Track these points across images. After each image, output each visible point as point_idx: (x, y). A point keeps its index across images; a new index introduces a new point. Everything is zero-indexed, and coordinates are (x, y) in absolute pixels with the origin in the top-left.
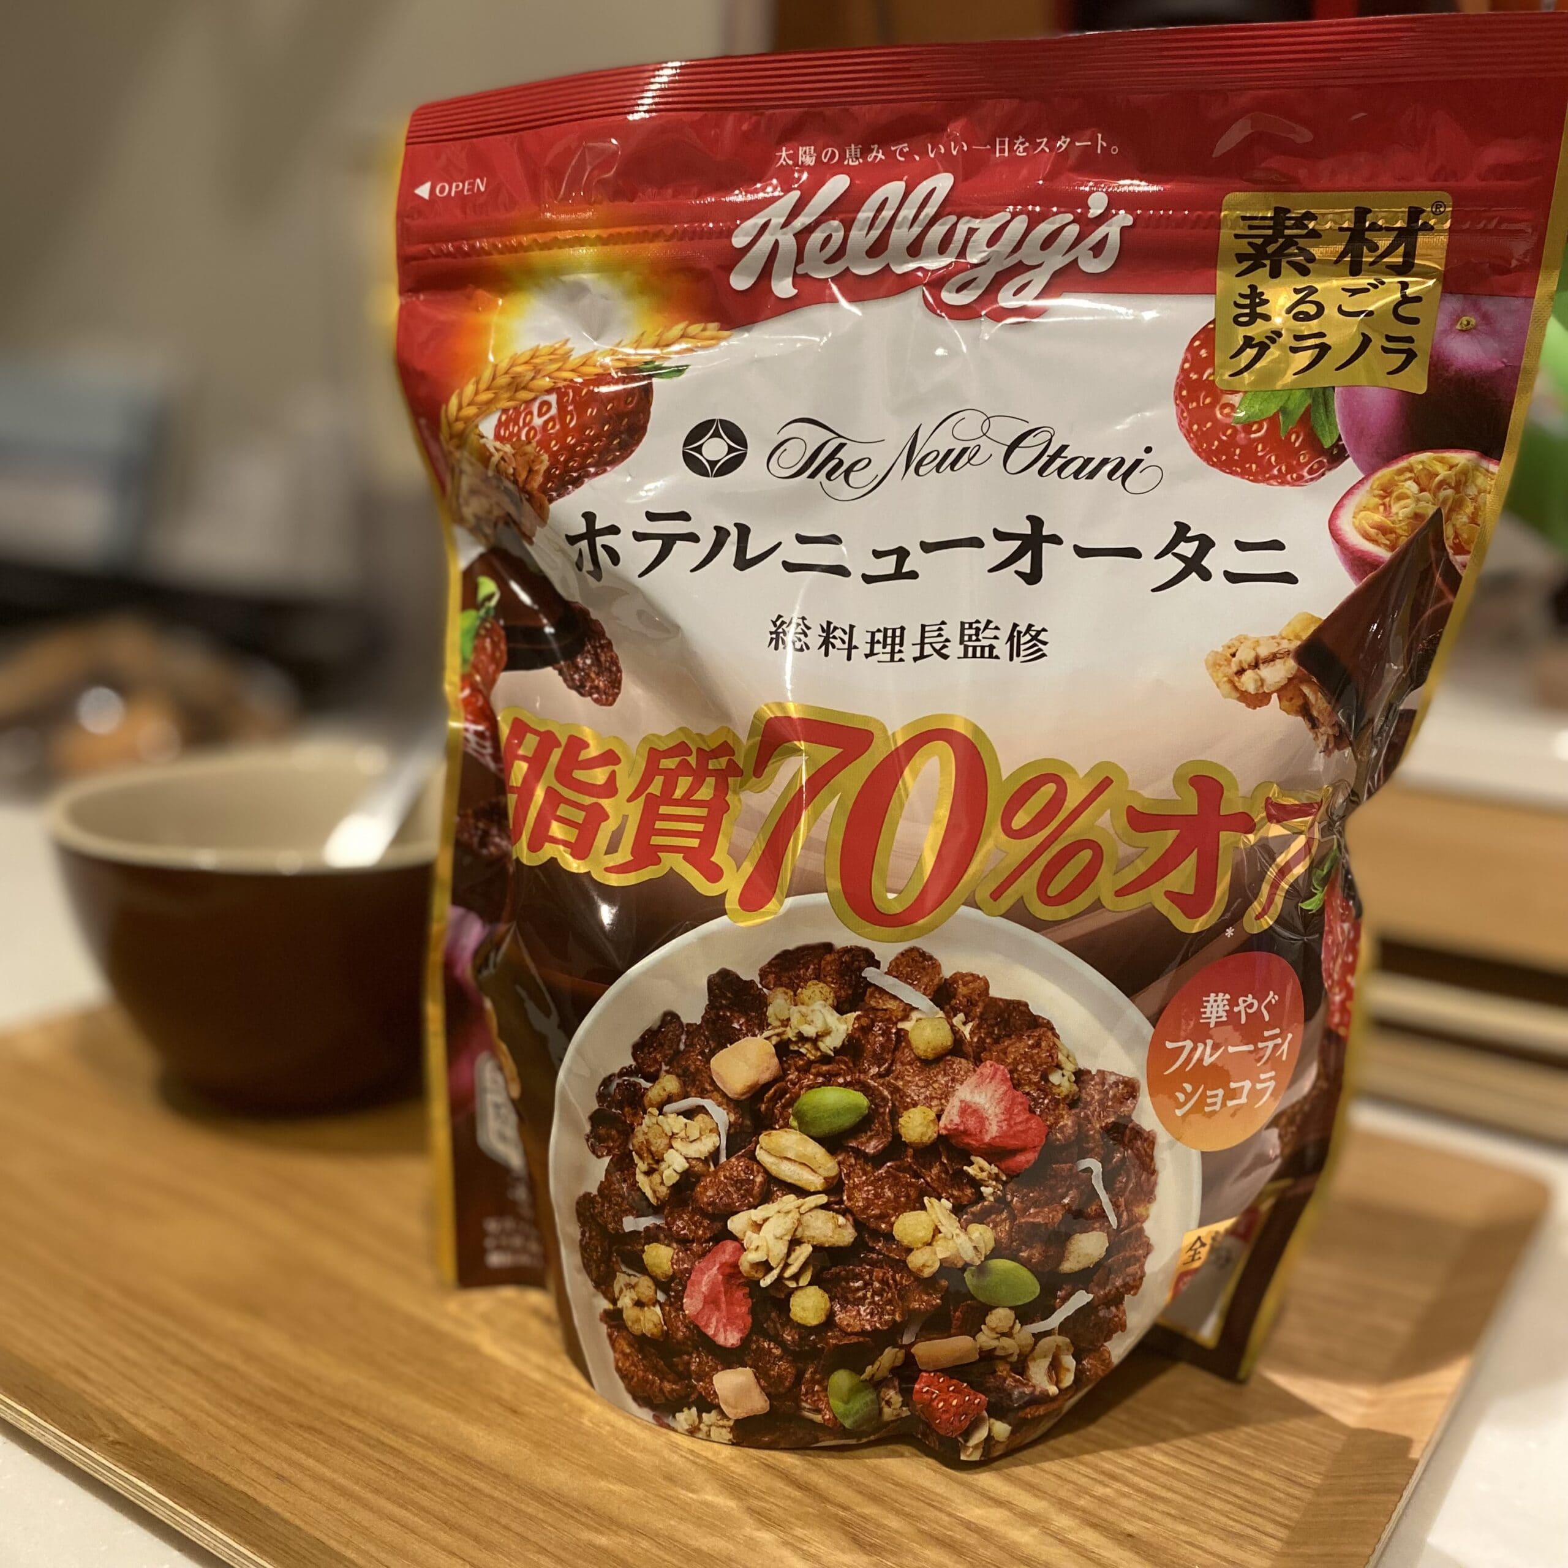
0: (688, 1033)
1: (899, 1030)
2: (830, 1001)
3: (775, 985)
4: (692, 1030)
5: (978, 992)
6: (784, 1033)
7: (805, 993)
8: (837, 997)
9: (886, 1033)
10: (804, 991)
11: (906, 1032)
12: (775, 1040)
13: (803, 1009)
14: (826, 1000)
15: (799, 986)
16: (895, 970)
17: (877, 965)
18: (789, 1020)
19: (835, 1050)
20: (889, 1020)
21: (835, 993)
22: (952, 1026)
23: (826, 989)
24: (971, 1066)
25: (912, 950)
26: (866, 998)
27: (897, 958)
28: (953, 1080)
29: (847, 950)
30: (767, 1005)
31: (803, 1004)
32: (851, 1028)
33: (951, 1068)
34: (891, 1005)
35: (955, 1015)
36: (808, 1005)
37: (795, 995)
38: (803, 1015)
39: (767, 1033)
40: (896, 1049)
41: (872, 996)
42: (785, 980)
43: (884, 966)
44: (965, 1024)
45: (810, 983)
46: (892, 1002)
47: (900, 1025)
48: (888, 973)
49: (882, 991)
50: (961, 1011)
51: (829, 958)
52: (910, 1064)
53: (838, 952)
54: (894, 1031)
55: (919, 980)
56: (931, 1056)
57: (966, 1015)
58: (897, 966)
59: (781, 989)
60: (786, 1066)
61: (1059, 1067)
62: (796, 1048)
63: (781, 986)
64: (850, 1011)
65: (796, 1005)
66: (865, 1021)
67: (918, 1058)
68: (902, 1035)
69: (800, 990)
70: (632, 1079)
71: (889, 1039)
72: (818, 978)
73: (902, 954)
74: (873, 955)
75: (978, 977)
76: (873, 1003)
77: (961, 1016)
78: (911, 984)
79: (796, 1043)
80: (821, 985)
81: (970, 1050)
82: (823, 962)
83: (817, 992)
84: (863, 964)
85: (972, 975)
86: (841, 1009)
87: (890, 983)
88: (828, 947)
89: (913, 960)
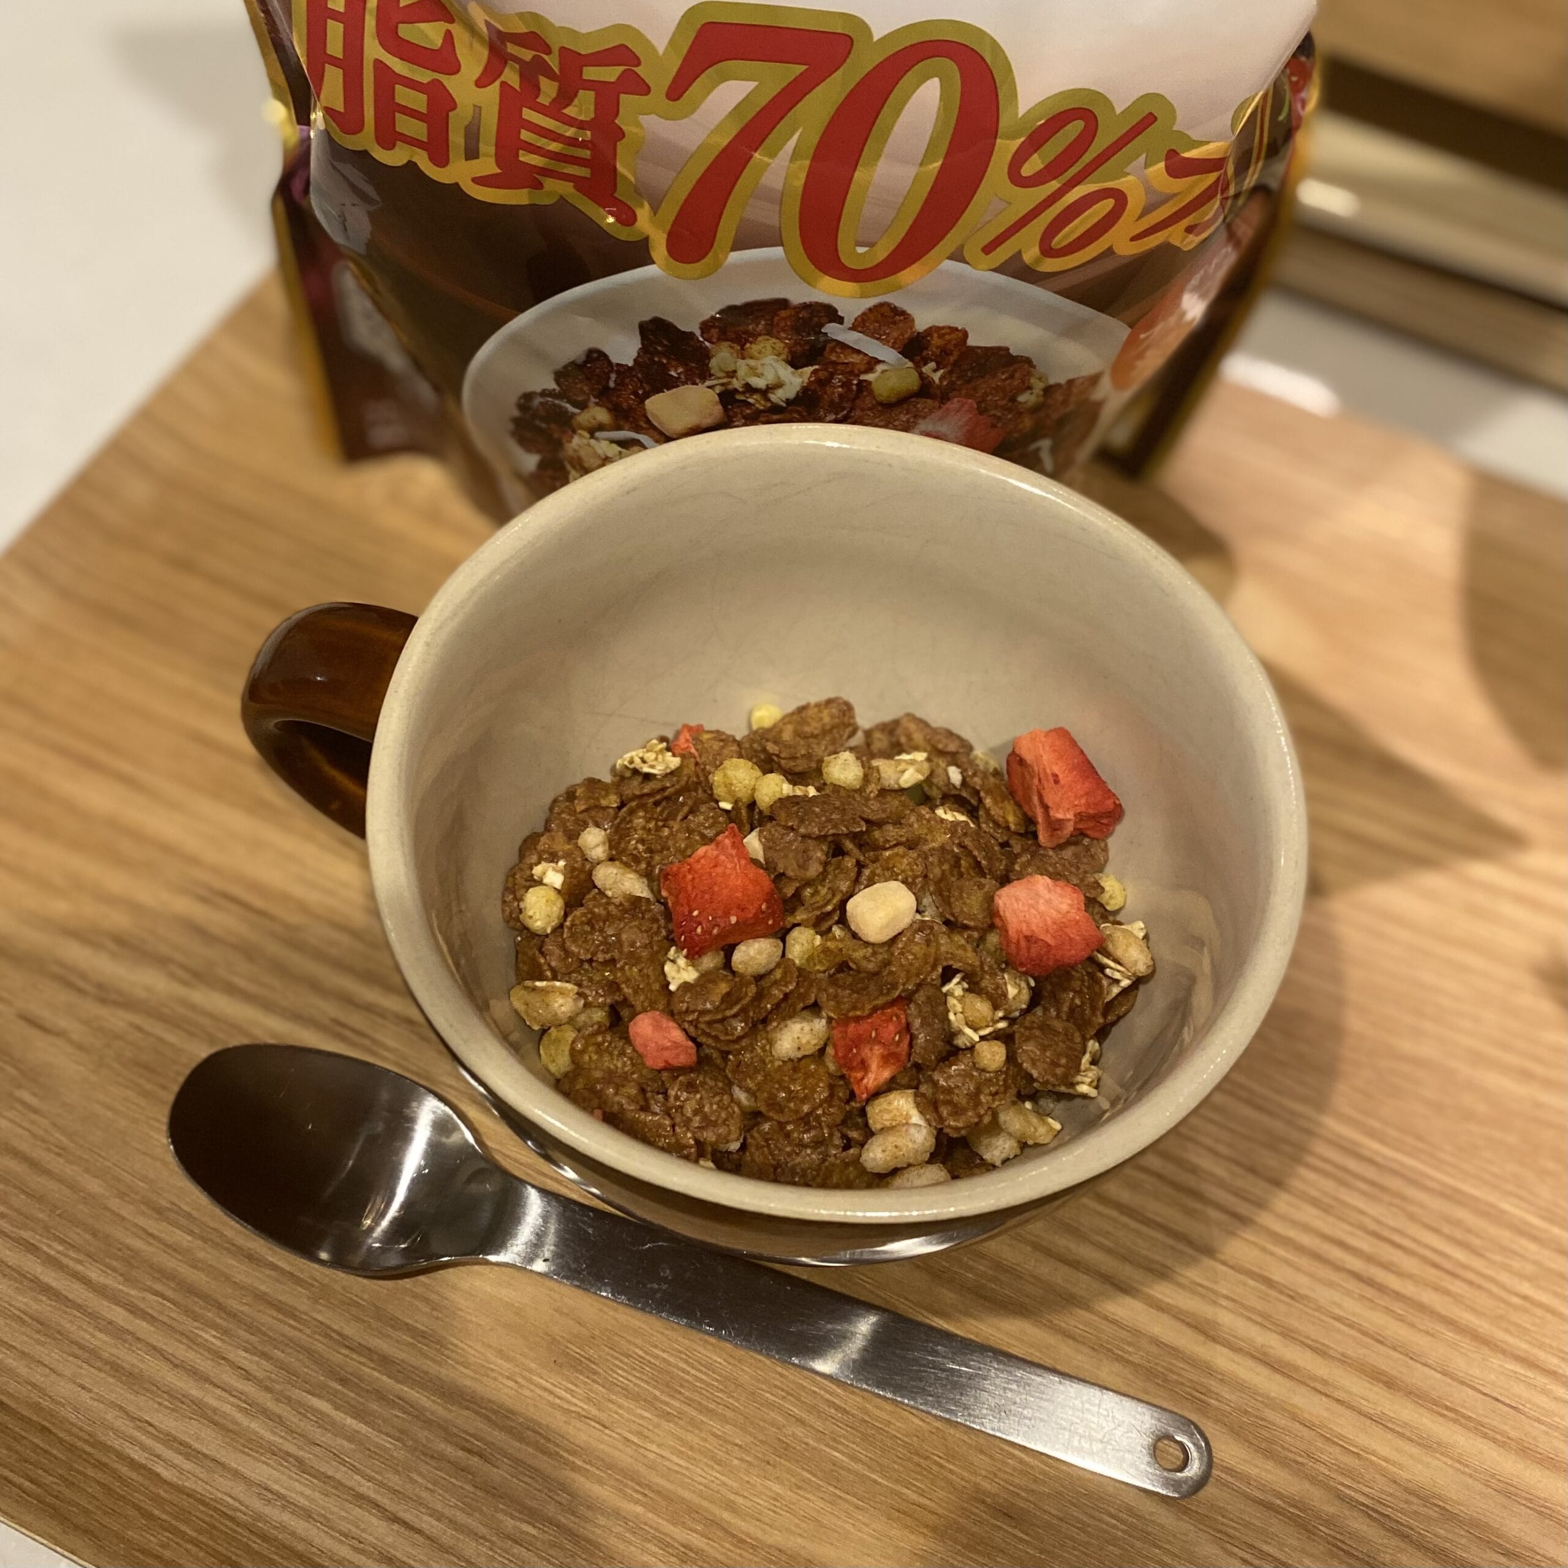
0: (618, 373)
1: (860, 382)
2: (784, 356)
3: (719, 339)
4: (623, 371)
5: (954, 342)
6: (729, 383)
7: (754, 348)
8: (791, 352)
9: (846, 385)
10: (753, 346)
11: (869, 383)
12: (718, 389)
13: (752, 363)
14: (778, 355)
15: (747, 341)
16: (861, 324)
17: (840, 320)
18: (735, 372)
19: (788, 401)
20: (852, 373)
21: (790, 348)
22: (921, 374)
23: (779, 345)
24: (937, 404)
25: (882, 305)
26: (826, 354)
27: (864, 314)
28: (915, 417)
29: (806, 306)
30: (709, 358)
31: (751, 358)
32: (806, 381)
33: (915, 406)
34: (854, 359)
35: (925, 364)
36: (757, 359)
37: (742, 349)
38: (751, 368)
39: (708, 383)
40: (857, 397)
41: (833, 350)
42: (731, 335)
43: (849, 321)
44: (935, 371)
45: (760, 338)
46: (855, 356)
47: (863, 377)
48: (853, 328)
49: (844, 346)
50: (932, 360)
51: (783, 314)
52: (870, 409)
53: (795, 308)
54: (855, 382)
55: (888, 335)
56: (894, 400)
57: (938, 364)
58: (863, 321)
59: (725, 345)
60: (731, 413)
61: (1030, 388)
62: (742, 398)
63: (727, 340)
64: (806, 365)
65: (743, 358)
66: (823, 375)
67: (881, 404)
68: (864, 386)
69: (748, 345)
70: (557, 402)
71: (850, 390)
72: (769, 334)
73: (870, 310)
74: (836, 311)
75: (956, 329)
76: (833, 358)
77: (932, 365)
78: (877, 339)
79: (743, 393)
80: (774, 340)
81: (938, 392)
82: (776, 319)
83: (769, 348)
84: (824, 319)
85: (950, 328)
86: (795, 363)
87: (852, 338)
88: (783, 303)
89: (882, 315)
